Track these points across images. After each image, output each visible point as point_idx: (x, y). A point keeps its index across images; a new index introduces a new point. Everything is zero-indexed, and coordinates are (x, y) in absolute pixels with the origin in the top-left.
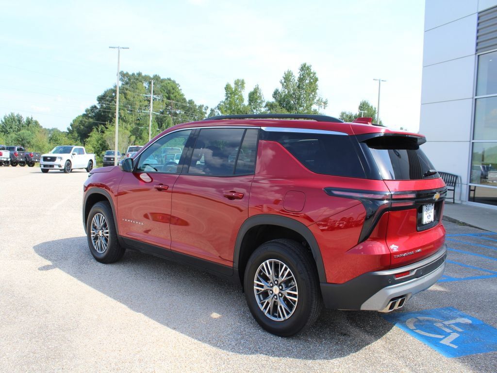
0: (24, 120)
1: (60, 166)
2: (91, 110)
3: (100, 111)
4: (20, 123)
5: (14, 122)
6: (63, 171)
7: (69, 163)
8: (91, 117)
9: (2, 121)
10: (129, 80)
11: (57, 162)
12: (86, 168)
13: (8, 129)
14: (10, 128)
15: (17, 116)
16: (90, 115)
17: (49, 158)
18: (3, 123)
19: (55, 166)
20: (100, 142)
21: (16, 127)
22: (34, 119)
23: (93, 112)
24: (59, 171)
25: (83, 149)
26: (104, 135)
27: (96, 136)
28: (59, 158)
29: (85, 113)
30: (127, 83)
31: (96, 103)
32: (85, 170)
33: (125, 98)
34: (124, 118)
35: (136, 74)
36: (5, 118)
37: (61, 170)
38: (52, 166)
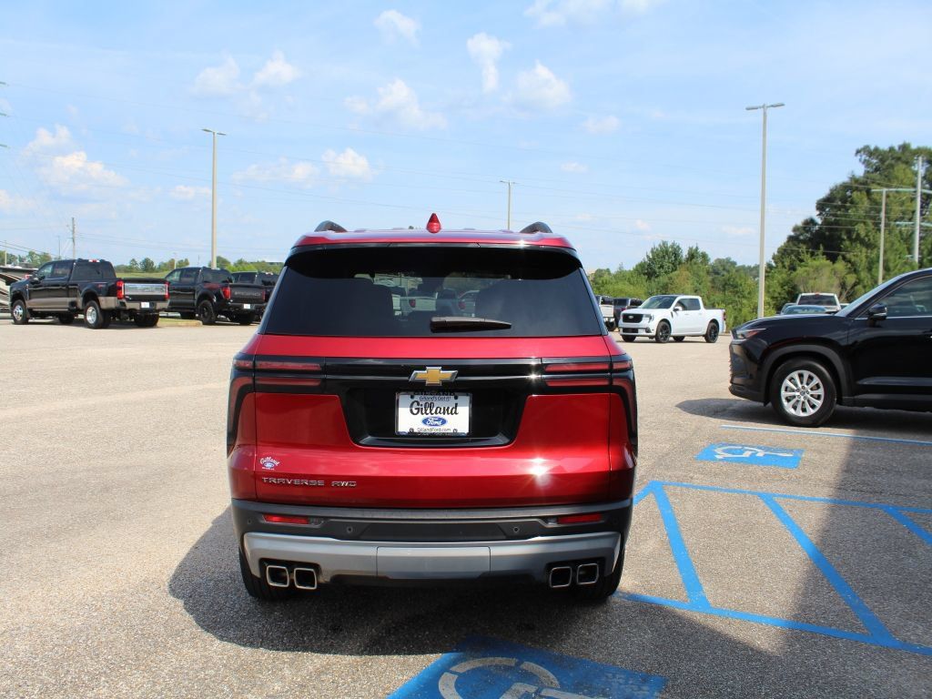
0: (685, 254)
1: (648, 330)
2: (804, 228)
3: (820, 228)
4: (676, 259)
5: (667, 258)
6: (654, 339)
7: (665, 326)
8: (804, 242)
9: (648, 256)
10: (882, 161)
11: (644, 322)
12: (703, 336)
13: (657, 270)
14: (659, 268)
15: (672, 247)
16: (802, 237)
17: (631, 317)
18: (650, 259)
19: (639, 330)
20: (786, 287)
21: (671, 265)
22: (700, 250)
23: (807, 232)
24: (647, 339)
25: (697, 300)
26: (794, 274)
27: (780, 277)
28: (647, 316)
29: (792, 234)
30: (877, 169)
31: (814, 214)
32: (703, 339)
33: (869, 198)
34: (866, 239)
35: (897, 148)
36: (652, 252)
37: (651, 337)
38: (635, 330)
